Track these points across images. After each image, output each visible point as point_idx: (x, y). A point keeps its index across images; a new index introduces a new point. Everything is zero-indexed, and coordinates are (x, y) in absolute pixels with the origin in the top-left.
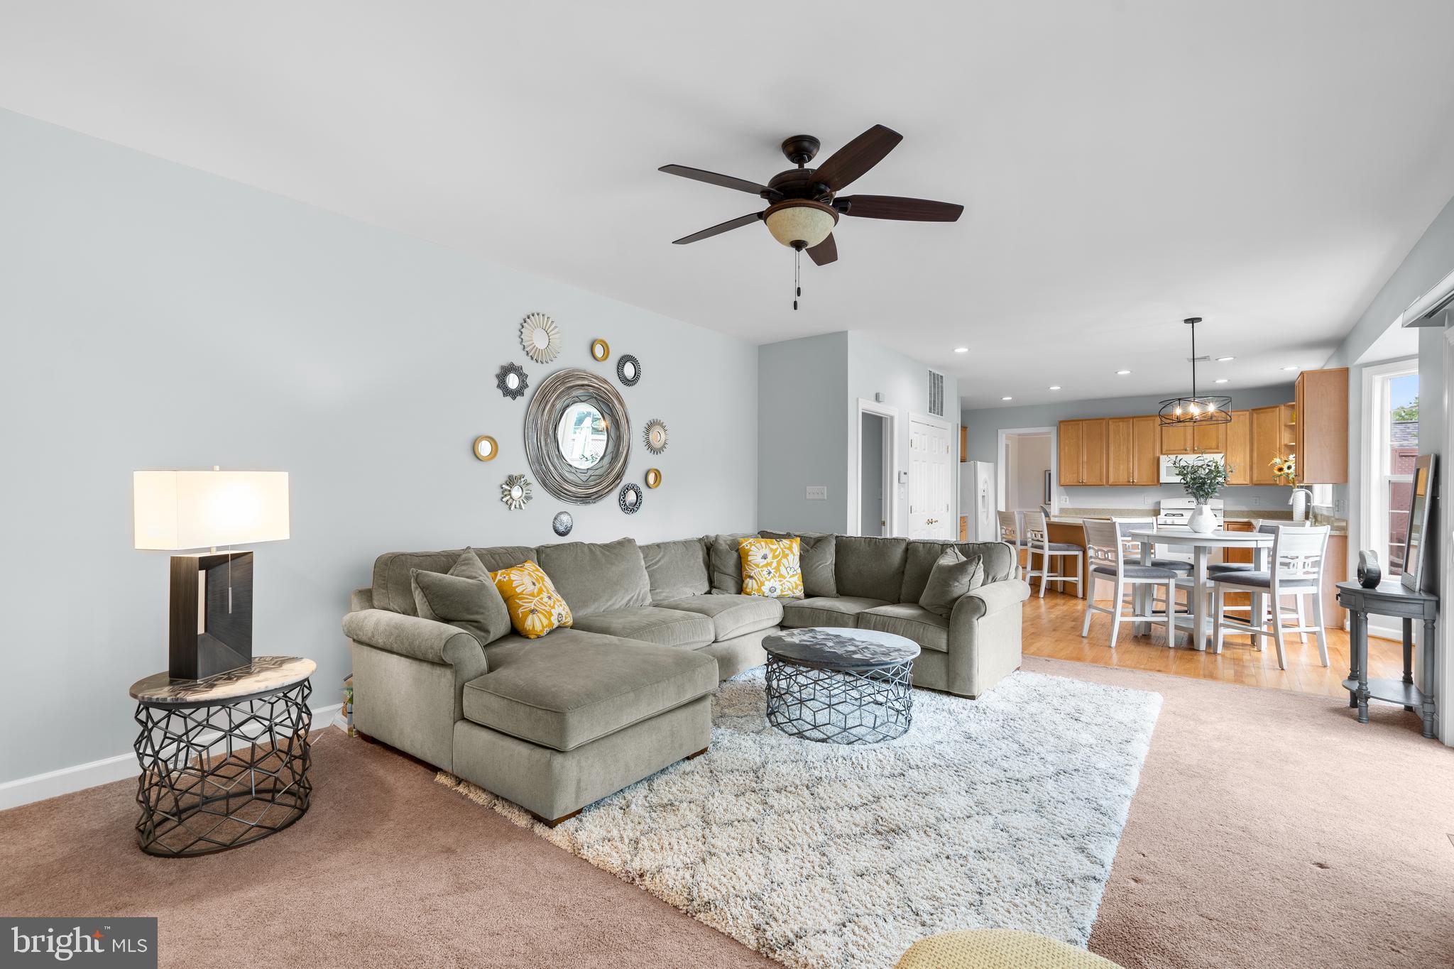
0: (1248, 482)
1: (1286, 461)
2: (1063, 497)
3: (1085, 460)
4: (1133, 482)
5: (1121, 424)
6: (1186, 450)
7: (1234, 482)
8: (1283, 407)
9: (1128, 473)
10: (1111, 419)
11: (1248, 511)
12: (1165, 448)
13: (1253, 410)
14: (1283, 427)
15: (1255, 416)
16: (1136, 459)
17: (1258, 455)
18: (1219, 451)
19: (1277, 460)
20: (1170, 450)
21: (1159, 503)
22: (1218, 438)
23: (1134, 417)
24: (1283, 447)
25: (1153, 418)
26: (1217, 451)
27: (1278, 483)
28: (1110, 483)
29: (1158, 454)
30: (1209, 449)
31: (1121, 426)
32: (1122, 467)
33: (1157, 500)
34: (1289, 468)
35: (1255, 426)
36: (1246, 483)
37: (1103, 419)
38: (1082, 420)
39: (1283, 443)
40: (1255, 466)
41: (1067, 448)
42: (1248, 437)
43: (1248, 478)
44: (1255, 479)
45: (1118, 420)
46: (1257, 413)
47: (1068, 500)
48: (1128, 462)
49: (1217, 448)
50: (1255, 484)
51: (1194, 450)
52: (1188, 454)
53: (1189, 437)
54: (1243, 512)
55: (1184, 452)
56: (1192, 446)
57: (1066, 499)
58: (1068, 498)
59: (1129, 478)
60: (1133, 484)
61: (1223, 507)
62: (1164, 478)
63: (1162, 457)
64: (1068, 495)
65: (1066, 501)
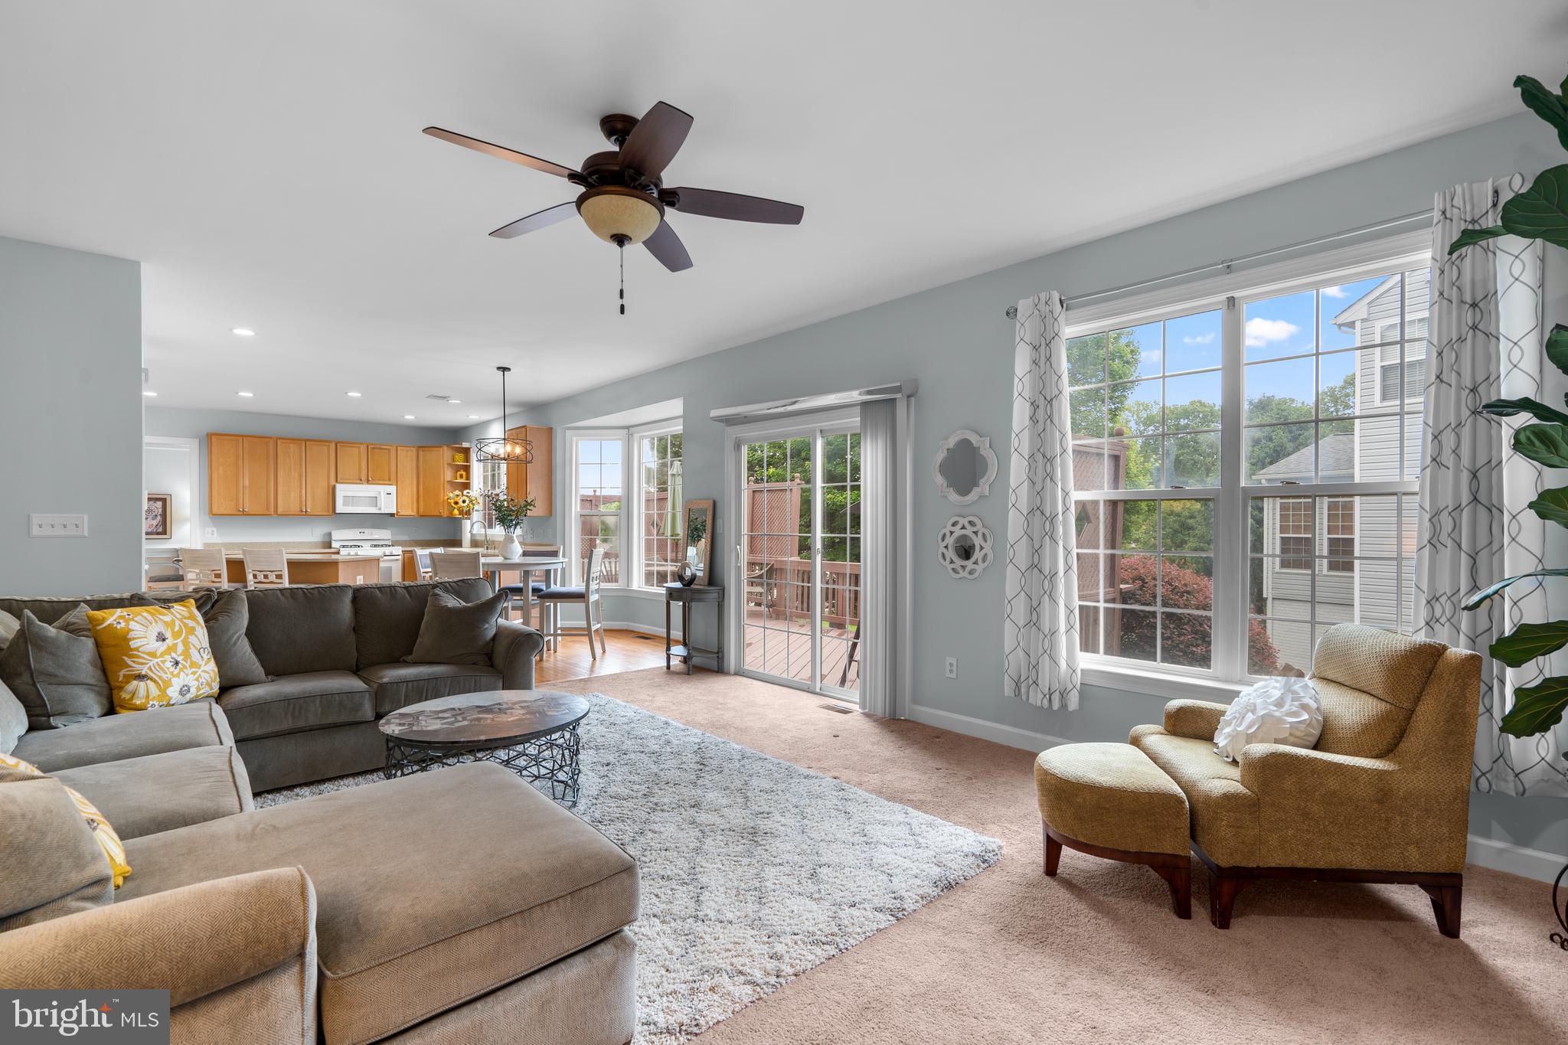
0: (414, 513)
2: (209, 530)
3: (247, 485)
4: (306, 511)
5: (292, 445)
6: (361, 480)
7: (403, 513)
8: (445, 447)
9: (301, 501)
10: (280, 438)
11: (409, 541)
12: (341, 476)
13: (420, 447)
14: (445, 465)
15: (421, 453)
16: (309, 485)
17: (423, 489)
18: (391, 483)
20: (344, 479)
21: (330, 534)
22: (390, 471)
23: (306, 441)
24: (445, 482)
25: (327, 444)
26: (388, 482)
27: (442, 514)
28: (279, 513)
29: (333, 482)
30: (383, 480)
31: (292, 450)
32: (293, 494)
33: (327, 530)
34: (464, 502)
35: (421, 461)
37: (271, 438)
38: (242, 436)
40: (421, 499)
41: (221, 468)
42: (415, 471)
43: (415, 510)
44: (421, 510)
45: (290, 441)
46: (423, 451)
47: (215, 533)
48: (301, 489)
49: (390, 479)
50: (421, 516)
51: (369, 480)
52: (362, 484)
53: (364, 467)
54: (406, 541)
55: (359, 481)
56: (366, 476)
57: (213, 531)
58: (215, 530)
59: (301, 507)
60: (306, 515)
61: (390, 538)
62: (340, 508)
63: (338, 486)
64: (215, 527)
65: (213, 534)
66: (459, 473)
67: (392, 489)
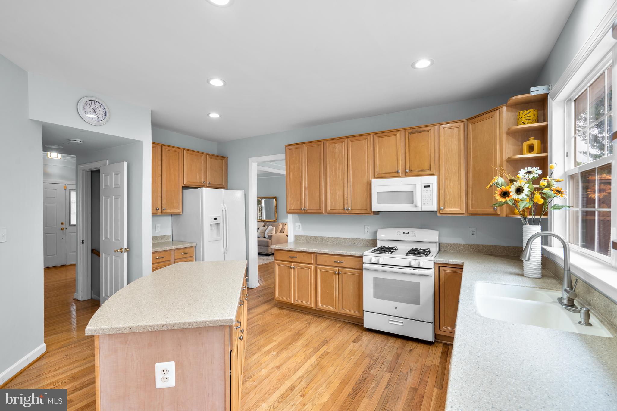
0: (463, 211)
1: (512, 181)
2: (298, 224)
3: (307, 186)
5: (337, 145)
6: (397, 172)
7: (448, 211)
8: (505, 109)
9: (344, 200)
10: (328, 141)
11: (465, 245)
12: (377, 170)
13: (469, 119)
14: (504, 136)
15: (470, 126)
16: (351, 184)
17: (474, 177)
18: (431, 173)
19: (500, 180)
20: (382, 173)
21: (376, 233)
22: (430, 156)
23: (348, 138)
24: (505, 163)
25: (366, 137)
26: (428, 173)
27: (498, 212)
28: (328, 211)
29: (370, 177)
30: (422, 170)
31: (337, 147)
32: (338, 193)
33: (373, 230)
34: (519, 190)
35: (470, 140)
36: (461, 212)
37: (321, 141)
38: (304, 143)
39: (504, 159)
40: (471, 191)
41: (291, 173)
42: (463, 153)
43: (463, 206)
44: (471, 207)
45: (334, 141)
46: (473, 123)
47: (301, 227)
48: (344, 187)
49: (430, 169)
50: (472, 214)
51: (406, 172)
52: (399, 177)
53: (401, 157)
54: (459, 245)
55: (396, 175)
56: (404, 167)
57: (299, 226)
58: (301, 225)
59: (344, 205)
60: (348, 213)
61: (437, 241)
62: (376, 206)
63: (374, 182)
64: (301, 223)
65: (299, 228)
66: (526, 144)
67: (432, 180)
